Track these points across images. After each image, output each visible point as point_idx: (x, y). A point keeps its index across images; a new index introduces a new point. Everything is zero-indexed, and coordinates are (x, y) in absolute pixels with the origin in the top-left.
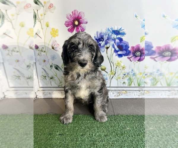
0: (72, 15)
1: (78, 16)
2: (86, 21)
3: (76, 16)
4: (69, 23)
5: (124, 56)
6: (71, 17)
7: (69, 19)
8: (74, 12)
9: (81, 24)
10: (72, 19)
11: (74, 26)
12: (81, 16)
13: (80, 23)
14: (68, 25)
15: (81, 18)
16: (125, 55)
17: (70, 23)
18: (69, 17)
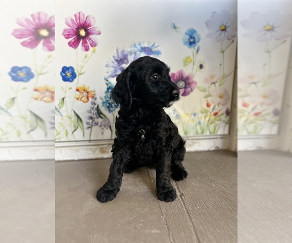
0: (74, 19)
1: (85, 23)
2: (99, 30)
3: (82, 22)
4: (69, 32)
6: (72, 24)
7: (69, 26)
8: (78, 16)
9: (90, 36)
10: (75, 27)
11: (79, 37)
12: (89, 22)
13: (88, 33)
14: (69, 35)
15: (89, 26)
17: (72, 33)
18: (70, 22)
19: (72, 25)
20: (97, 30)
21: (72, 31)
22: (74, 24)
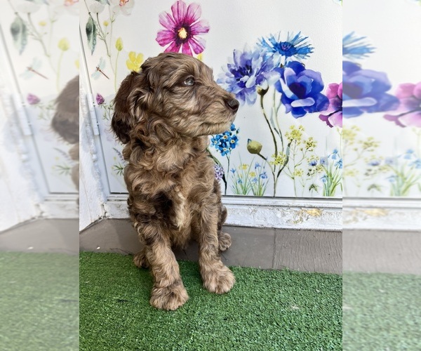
0: (171, 14)
1: (187, 16)
2: (206, 25)
3: (182, 17)
4: (165, 35)
5: (310, 112)
6: (169, 21)
7: (165, 26)
8: (176, 8)
9: (194, 36)
10: (173, 26)
11: (178, 41)
12: (192, 14)
13: (191, 34)
14: (164, 40)
15: (192, 20)
16: (312, 109)
17: (169, 36)
18: (166, 20)
19: (168, 24)
20: (204, 25)
21: (168, 33)
22: (172, 22)
